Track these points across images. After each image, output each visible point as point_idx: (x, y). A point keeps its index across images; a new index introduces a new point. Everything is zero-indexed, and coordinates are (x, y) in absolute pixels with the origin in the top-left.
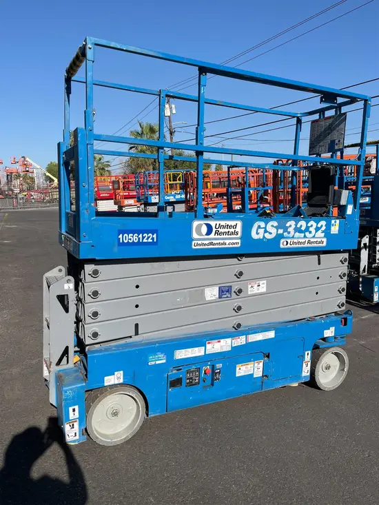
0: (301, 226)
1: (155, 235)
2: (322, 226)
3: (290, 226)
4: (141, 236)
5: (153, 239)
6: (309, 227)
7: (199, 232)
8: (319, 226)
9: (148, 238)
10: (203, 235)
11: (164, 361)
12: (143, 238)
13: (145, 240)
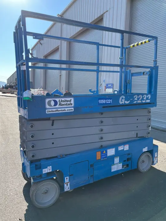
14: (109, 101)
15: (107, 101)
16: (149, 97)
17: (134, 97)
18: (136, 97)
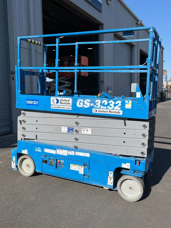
0: (104, 103)
1: (37, 102)
2: (118, 104)
3: (98, 102)
4: (33, 102)
5: (37, 103)
6: (109, 104)
7: (53, 102)
8: (116, 103)
9: (35, 103)
10: (55, 103)
11: (40, 151)
12: (34, 102)
13: (34, 104)
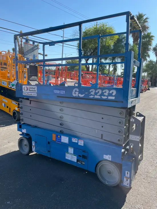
14: (62, 92)
15: (61, 92)
16: (113, 93)
17: (91, 91)
18: (92, 91)
